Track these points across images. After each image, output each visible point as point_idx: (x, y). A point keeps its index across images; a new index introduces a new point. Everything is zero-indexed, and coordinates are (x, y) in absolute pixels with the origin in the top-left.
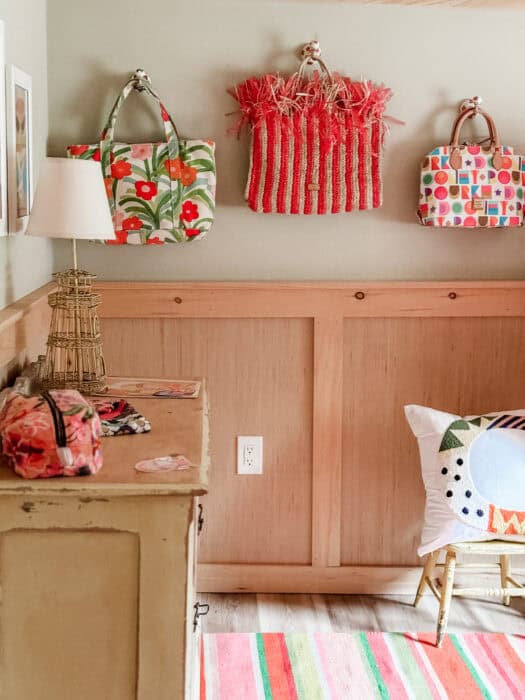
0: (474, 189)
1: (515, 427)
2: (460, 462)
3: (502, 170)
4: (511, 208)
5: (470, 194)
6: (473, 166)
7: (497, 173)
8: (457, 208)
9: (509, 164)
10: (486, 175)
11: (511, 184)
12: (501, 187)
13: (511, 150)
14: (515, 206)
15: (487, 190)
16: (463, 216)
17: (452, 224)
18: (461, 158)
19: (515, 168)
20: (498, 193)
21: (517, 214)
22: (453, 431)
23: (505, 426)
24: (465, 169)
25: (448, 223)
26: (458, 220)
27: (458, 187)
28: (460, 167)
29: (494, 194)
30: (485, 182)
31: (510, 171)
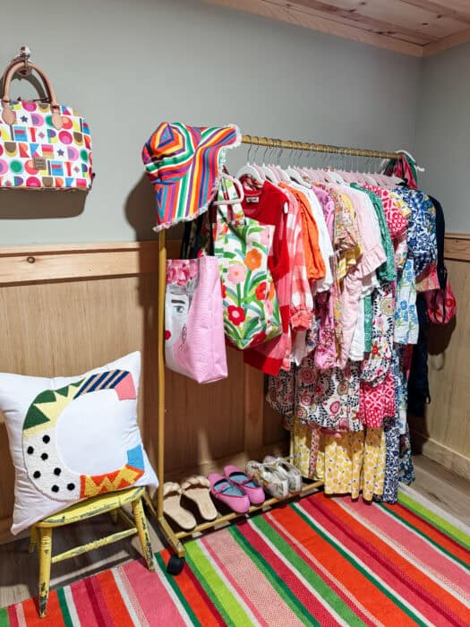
0: (34, 148)
1: (103, 387)
2: (46, 439)
3: (63, 130)
4: (77, 169)
5: (29, 152)
6: (29, 124)
7: (57, 133)
8: (16, 167)
9: (69, 125)
10: (46, 133)
11: (74, 144)
12: (64, 147)
13: (70, 110)
14: (80, 168)
15: (47, 149)
16: (25, 176)
17: (13, 184)
18: (14, 113)
19: (76, 129)
20: (61, 153)
21: (84, 176)
22: (38, 405)
23: (92, 389)
24: (20, 124)
25: (8, 183)
26: (19, 180)
27: (15, 144)
28: (15, 122)
29: (56, 153)
30: (45, 141)
31: (71, 131)
